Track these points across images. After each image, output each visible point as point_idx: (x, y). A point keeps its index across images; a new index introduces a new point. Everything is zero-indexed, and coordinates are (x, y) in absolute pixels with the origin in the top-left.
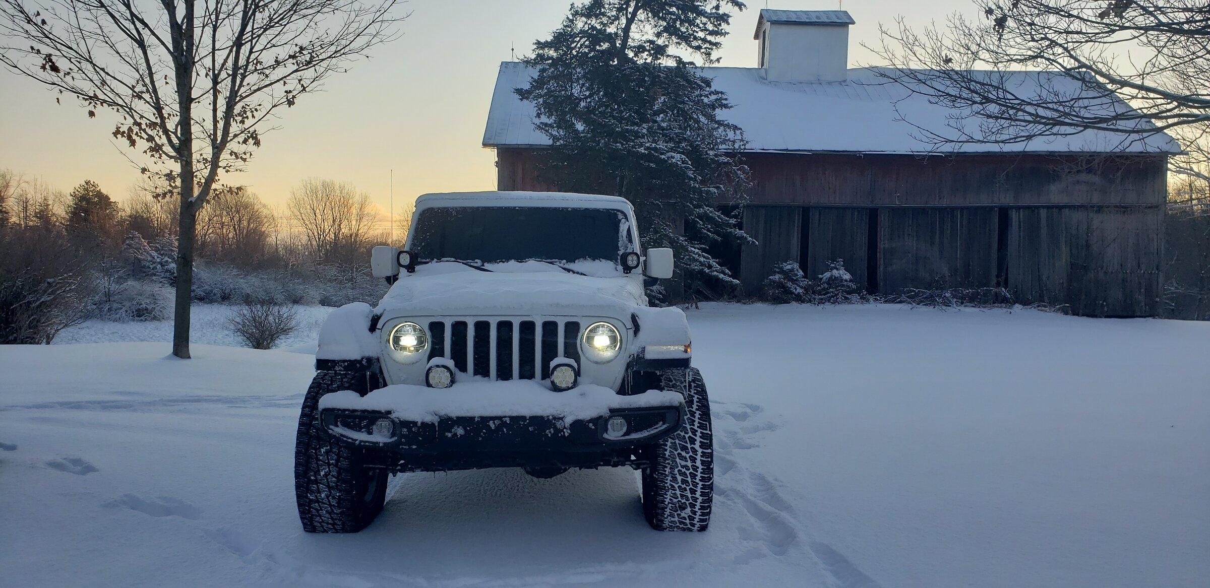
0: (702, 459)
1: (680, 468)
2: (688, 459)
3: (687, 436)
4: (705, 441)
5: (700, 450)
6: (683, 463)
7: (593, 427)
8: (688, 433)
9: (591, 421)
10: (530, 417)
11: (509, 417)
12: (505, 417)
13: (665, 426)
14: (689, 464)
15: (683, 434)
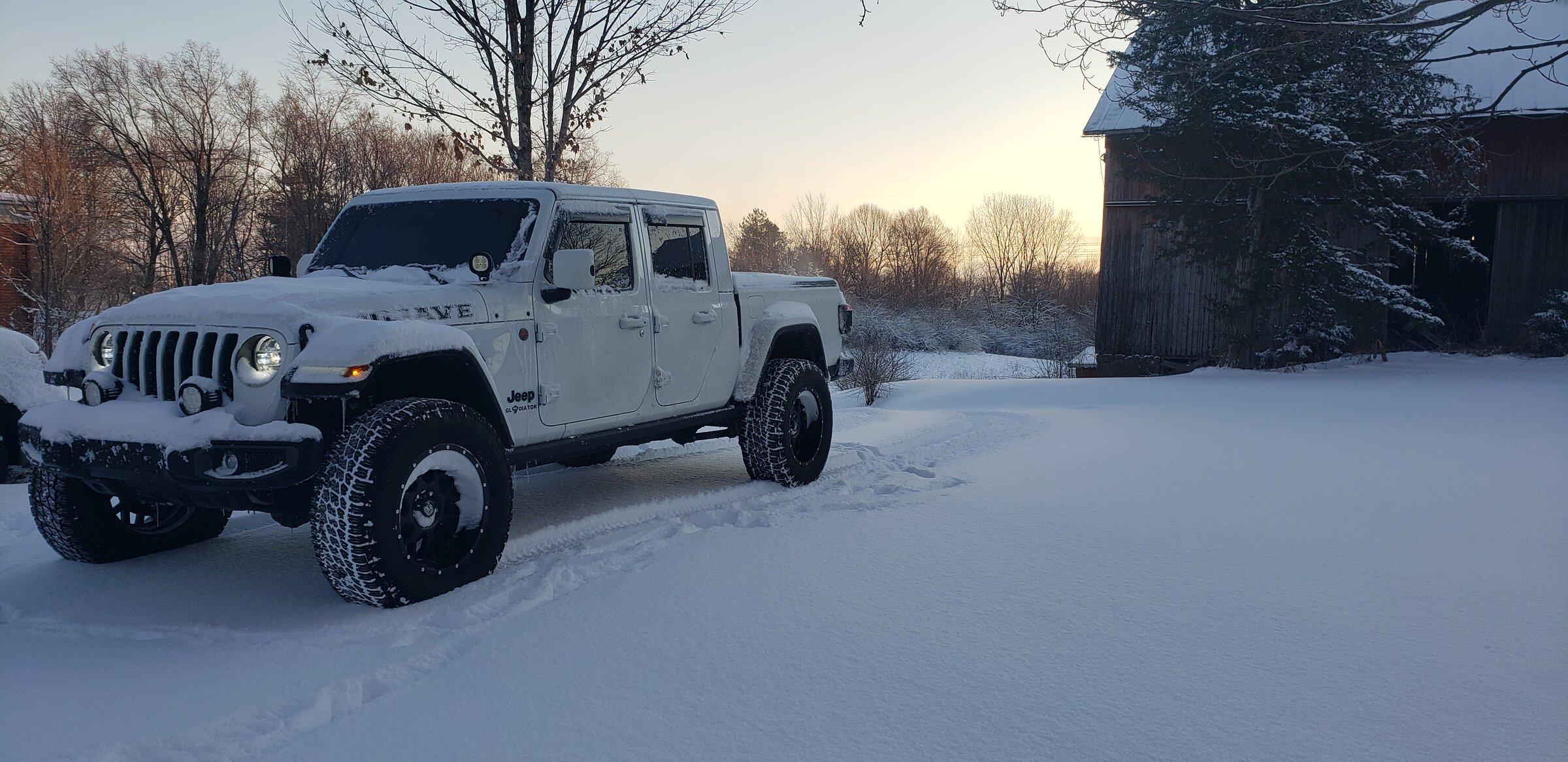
0: (350, 513)
1: (328, 523)
2: (337, 513)
3: (340, 483)
4: (358, 492)
5: (349, 503)
6: (332, 517)
7: (187, 461)
8: (341, 480)
9: (184, 453)
10: (146, 445)
11: (128, 443)
12: (124, 442)
13: (284, 467)
14: (337, 519)
15: (337, 480)
